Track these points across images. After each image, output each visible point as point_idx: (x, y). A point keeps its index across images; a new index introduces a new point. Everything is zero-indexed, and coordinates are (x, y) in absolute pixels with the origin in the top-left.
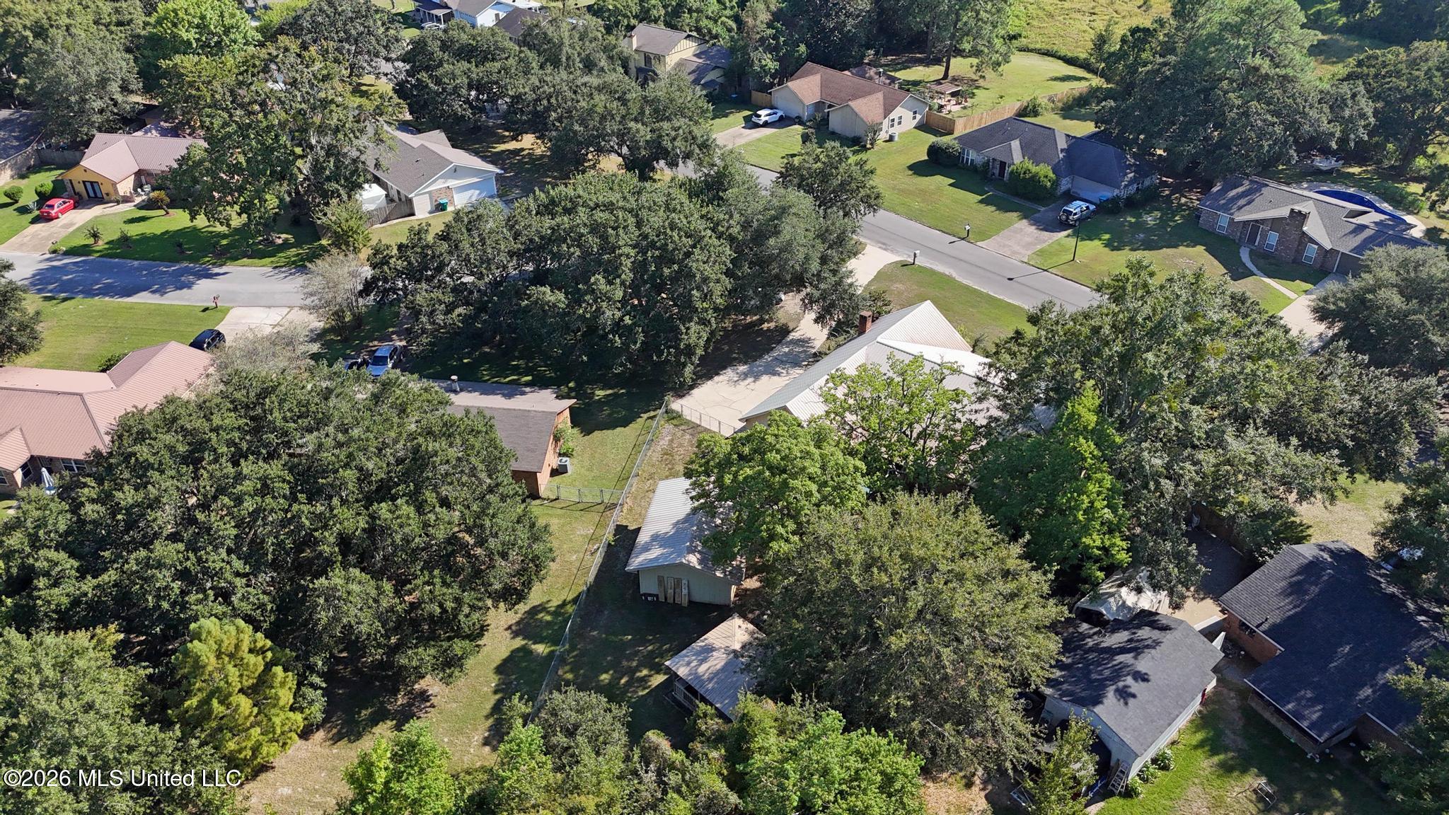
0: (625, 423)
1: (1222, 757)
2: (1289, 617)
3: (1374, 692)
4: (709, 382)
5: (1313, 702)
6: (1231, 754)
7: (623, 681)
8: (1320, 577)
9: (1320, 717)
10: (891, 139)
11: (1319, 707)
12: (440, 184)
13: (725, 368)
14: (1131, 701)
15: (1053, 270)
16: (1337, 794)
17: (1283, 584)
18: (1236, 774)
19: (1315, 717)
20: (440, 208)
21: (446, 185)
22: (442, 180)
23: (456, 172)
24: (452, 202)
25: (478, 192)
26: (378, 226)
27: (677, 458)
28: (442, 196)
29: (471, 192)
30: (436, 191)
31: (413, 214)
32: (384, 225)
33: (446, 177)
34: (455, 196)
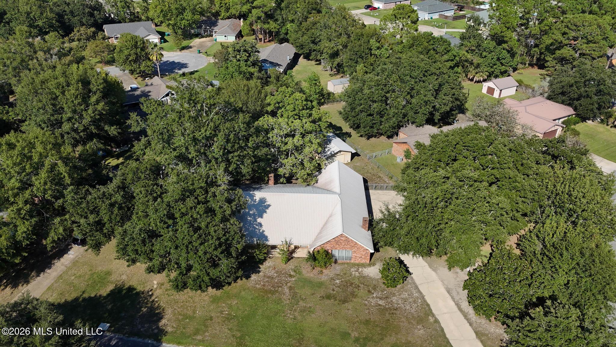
27: (374, 177)
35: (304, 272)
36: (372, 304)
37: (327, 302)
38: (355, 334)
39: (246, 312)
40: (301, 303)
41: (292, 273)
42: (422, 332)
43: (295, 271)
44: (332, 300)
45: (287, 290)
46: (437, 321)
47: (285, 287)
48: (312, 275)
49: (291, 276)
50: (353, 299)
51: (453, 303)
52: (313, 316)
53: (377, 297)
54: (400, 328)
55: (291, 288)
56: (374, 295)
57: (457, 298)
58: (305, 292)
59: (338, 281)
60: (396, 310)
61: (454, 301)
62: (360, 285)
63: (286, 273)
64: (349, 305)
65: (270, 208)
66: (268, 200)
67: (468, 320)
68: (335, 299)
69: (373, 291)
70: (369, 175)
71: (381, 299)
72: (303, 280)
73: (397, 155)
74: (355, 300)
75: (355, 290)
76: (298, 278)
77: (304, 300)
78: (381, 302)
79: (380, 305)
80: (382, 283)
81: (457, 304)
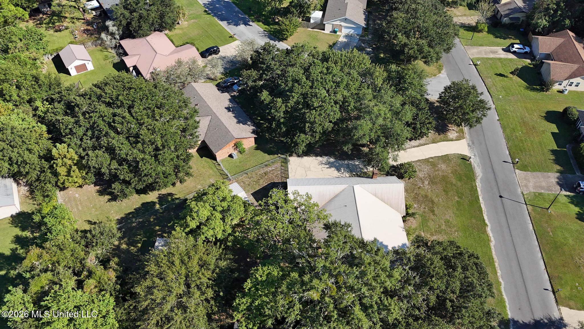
0: (270, 153)
4: (314, 158)
7: (159, 233)
10: (561, 92)
12: (338, 23)
13: (326, 156)
15: (530, 208)
20: (335, 32)
21: (340, 24)
22: (339, 21)
23: (346, 20)
24: (341, 31)
25: (353, 31)
26: (310, 29)
27: (266, 177)
28: (337, 27)
29: (351, 30)
30: (336, 24)
31: (324, 30)
32: (312, 30)
33: (341, 21)
34: (343, 29)
35: (413, 226)
36: (429, 187)
37: (436, 212)
38: (456, 198)
40: (443, 227)
42: (442, 166)
44: (434, 209)
48: (415, 221)
51: (413, 149)
52: (451, 220)
54: (443, 175)
56: (422, 185)
57: (409, 146)
58: (432, 225)
60: (430, 176)
61: (411, 148)
62: (414, 193)
64: (436, 200)
65: (378, 239)
66: (370, 239)
67: (424, 144)
68: (433, 207)
69: (418, 186)
70: (261, 181)
71: (423, 183)
72: (422, 227)
73: (225, 157)
74: (430, 196)
75: (420, 196)
76: (420, 230)
77: (440, 227)
78: (426, 183)
79: (429, 183)
80: (409, 180)
81: (414, 147)
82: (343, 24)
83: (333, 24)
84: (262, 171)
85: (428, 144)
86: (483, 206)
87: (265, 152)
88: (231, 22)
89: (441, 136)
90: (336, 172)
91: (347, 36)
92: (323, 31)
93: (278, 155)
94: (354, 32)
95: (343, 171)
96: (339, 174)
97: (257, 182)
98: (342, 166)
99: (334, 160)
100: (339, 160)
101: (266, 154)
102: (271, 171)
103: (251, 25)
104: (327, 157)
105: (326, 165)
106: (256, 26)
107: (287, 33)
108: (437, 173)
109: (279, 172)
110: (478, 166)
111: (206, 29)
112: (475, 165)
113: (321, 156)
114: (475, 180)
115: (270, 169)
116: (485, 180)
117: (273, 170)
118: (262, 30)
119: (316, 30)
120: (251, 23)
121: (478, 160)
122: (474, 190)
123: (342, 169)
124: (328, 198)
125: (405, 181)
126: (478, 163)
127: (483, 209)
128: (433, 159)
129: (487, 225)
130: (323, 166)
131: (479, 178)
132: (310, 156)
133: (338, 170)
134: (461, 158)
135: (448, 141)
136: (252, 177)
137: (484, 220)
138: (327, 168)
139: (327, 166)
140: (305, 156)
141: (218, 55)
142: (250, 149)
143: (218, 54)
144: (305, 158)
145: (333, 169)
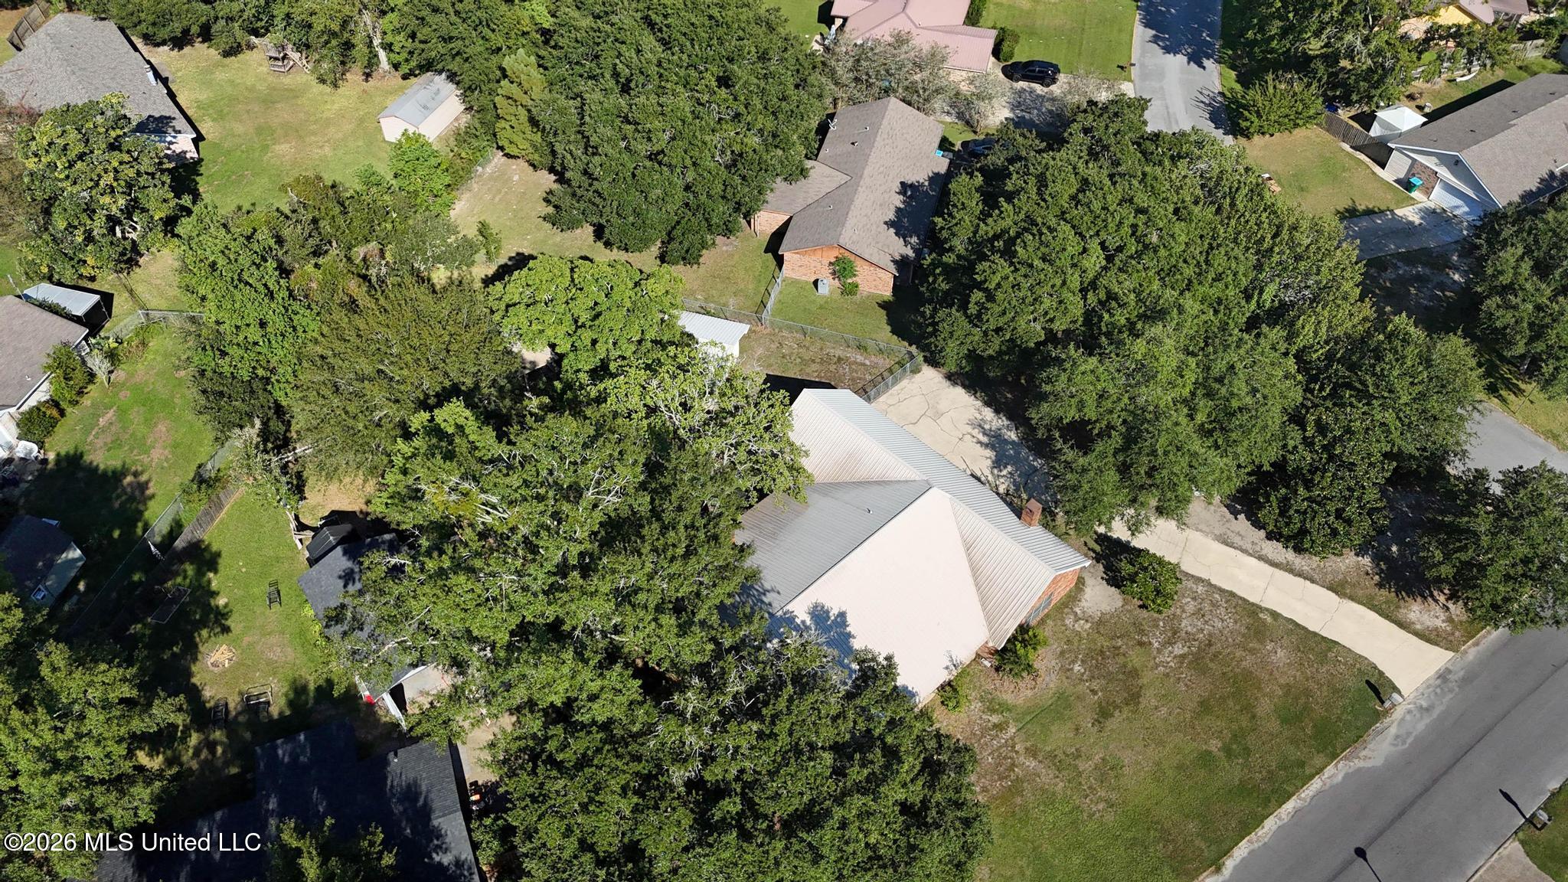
1: (312, 694)
2: (386, 778)
3: (267, 810)
5: (294, 757)
6: (311, 702)
8: (408, 820)
9: (277, 756)
11: (286, 760)
12: (1430, 162)
14: (341, 583)
16: (234, 770)
17: (424, 788)
18: (292, 695)
19: (280, 752)
20: (1408, 185)
21: (1436, 169)
22: (1437, 161)
23: (1456, 165)
24: (1428, 191)
25: (1466, 209)
26: (1346, 147)
27: (833, 368)
28: (1423, 176)
29: (1459, 202)
30: (1422, 165)
31: (1383, 166)
32: (1351, 150)
33: (1443, 160)
34: (1438, 190)
35: (1008, 698)
36: (1172, 664)
37: (1112, 724)
38: (1214, 745)
39: (1028, 873)
40: (1085, 766)
41: (995, 719)
42: (1281, 653)
43: (993, 711)
44: (1117, 713)
45: (1032, 764)
46: (1275, 615)
47: (1022, 759)
48: (1029, 693)
49: (1000, 727)
50: (1140, 682)
51: (1253, 561)
52: (1126, 771)
53: (1164, 645)
54: (1251, 672)
55: (1032, 752)
56: (1156, 645)
57: (1249, 547)
58: (1059, 737)
59: (1077, 668)
60: (1210, 645)
61: (1250, 555)
62: (1114, 643)
63: (985, 731)
64: (1149, 699)
65: (849, 619)
66: (827, 605)
67: (1300, 574)
68: (1116, 707)
69: (1144, 639)
70: (814, 367)
71: (1170, 642)
72: (1028, 718)
73: (804, 278)
74: (1145, 681)
75: (1121, 660)
76: (1016, 720)
77: (1078, 755)
78: (1179, 649)
79: (1183, 656)
80: (1139, 611)
81: (1261, 558)
82: (1444, 173)
83: (1414, 160)
84: (839, 352)
85: (1313, 581)
86: (1270, 824)
87: (890, 322)
88: (1163, 39)
89: (1384, 592)
90: (989, 462)
91: (1431, 214)
92: (1377, 169)
93: (910, 345)
94: (1467, 213)
95: (1004, 472)
96: (987, 472)
97: (804, 362)
98: (1015, 461)
99: (1016, 439)
100: (1028, 447)
101: (889, 328)
102: (855, 363)
103: (1204, 68)
104: (1006, 422)
105: (984, 434)
106: (1216, 74)
107: (1254, 118)
108: (1239, 653)
109: (868, 377)
110: (1397, 737)
111: (1087, 27)
112: (1393, 730)
113: (997, 411)
114: (1334, 756)
115: (860, 358)
116: (1370, 784)
117: (864, 365)
118: (1218, 88)
119: (1362, 157)
120: (1207, 63)
121: (1421, 726)
122: (1296, 775)
123: (1009, 468)
124: (861, 474)
125: (1126, 602)
126: (1409, 734)
127: (1260, 832)
128: (1275, 620)
129: (1218, 870)
130: (976, 432)
131: (1357, 764)
132: (975, 394)
133: (998, 463)
134: (1368, 682)
135: (1387, 617)
136: (808, 349)
137: (1227, 852)
138: (980, 442)
139: (985, 439)
140: (964, 386)
141: (1046, 90)
142: (870, 296)
143: (1048, 86)
144: (959, 391)
145: (990, 453)
